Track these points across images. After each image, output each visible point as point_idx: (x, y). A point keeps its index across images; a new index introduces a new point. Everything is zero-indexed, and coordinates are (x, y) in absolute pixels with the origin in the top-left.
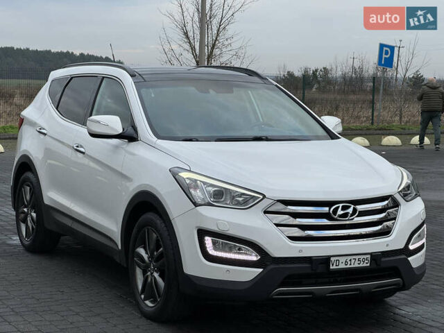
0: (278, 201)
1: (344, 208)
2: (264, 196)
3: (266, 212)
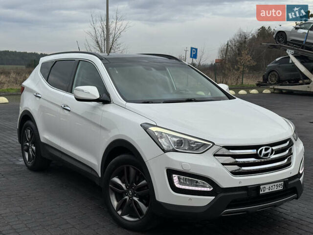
0: (223, 147)
1: (266, 149)
2: (214, 144)
3: (215, 155)
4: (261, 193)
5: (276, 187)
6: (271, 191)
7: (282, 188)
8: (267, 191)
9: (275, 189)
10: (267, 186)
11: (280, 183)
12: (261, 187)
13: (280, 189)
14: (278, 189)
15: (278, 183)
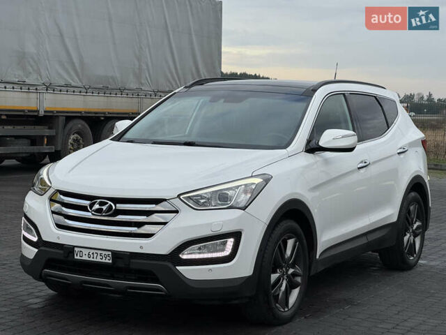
0: (58, 191)
1: (102, 204)
2: (51, 185)
3: (51, 200)
4: (76, 257)
5: (99, 257)
6: (91, 259)
7: (111, 261)
8: (85, 258)
9: (99, 259)
10: (85, 252)
11: (107, 253)
12: (76, 249)
13: (107, 261)
14: (103, 260)
15: (104, 253)
